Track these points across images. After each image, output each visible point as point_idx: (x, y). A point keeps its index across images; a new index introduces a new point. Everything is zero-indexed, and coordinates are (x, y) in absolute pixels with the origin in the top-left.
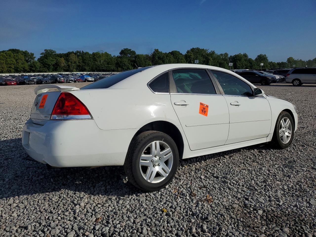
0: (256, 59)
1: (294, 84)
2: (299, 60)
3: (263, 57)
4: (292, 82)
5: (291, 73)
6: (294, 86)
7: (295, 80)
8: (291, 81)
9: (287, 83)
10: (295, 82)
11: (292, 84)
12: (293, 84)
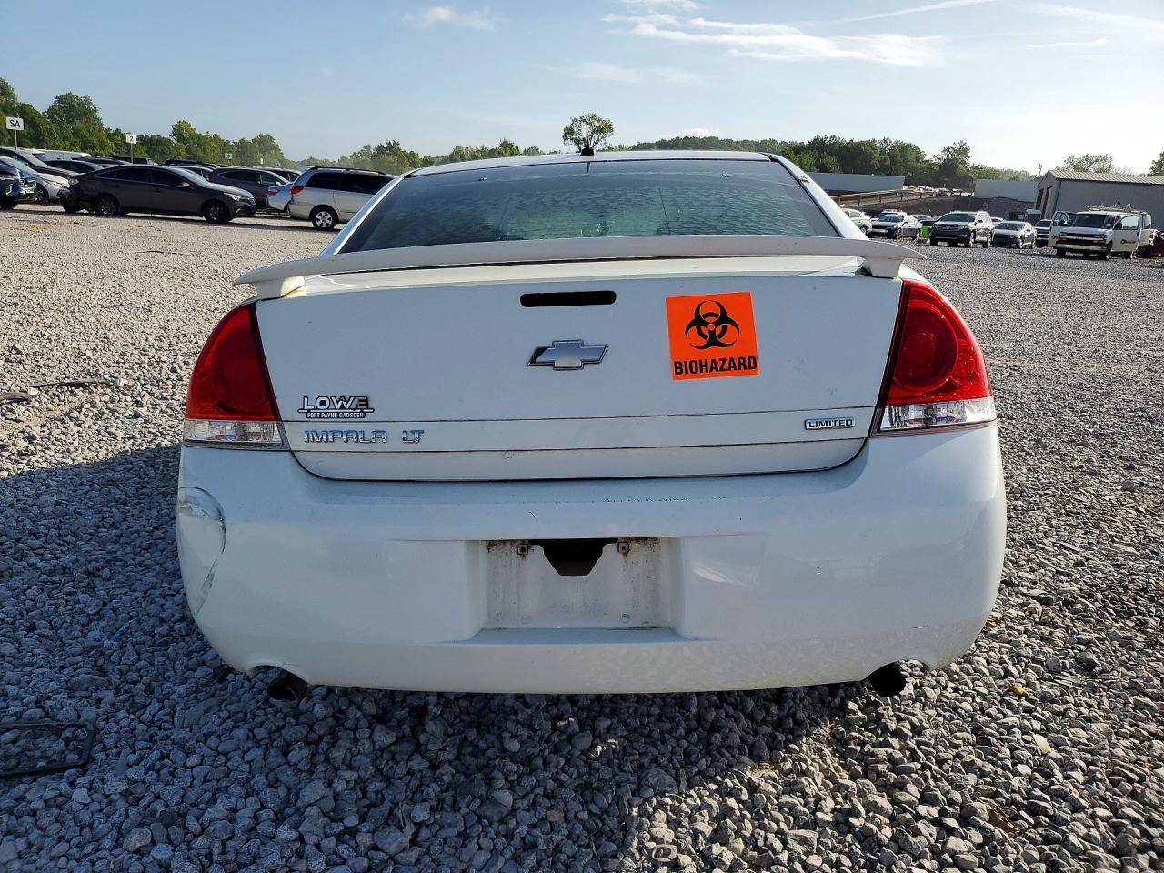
0: (52, 112)
1: (318, 223)
2: (211, 134)
3: (78, 104)
4: (312, 218)
5: (306, 186)
6: (317, 228)
7: (318, 209)
8: (306, 212)
9: (294, 218)
10: (321, 215)
11: (310, 225)
12: (315, 224)
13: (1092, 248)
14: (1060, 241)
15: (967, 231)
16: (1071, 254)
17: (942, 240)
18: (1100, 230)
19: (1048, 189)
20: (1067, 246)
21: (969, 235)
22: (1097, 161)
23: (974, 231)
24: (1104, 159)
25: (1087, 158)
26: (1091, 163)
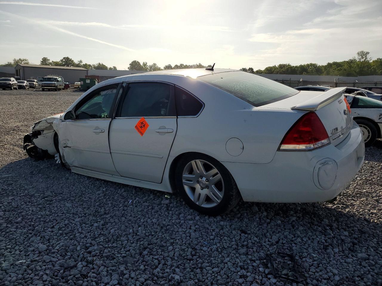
13: (52, 88)
14: (42, 86)
15: (10, 84)
16: (46, 90)
17: (6, 88)
18: (53, 82)
19: (20, 70)
20: (45, 87)
21: (11, 86)
22: (23, 60)
23: (12, 84)
24: (26, 60)
25: (20, 59)
26: (22, 61)
